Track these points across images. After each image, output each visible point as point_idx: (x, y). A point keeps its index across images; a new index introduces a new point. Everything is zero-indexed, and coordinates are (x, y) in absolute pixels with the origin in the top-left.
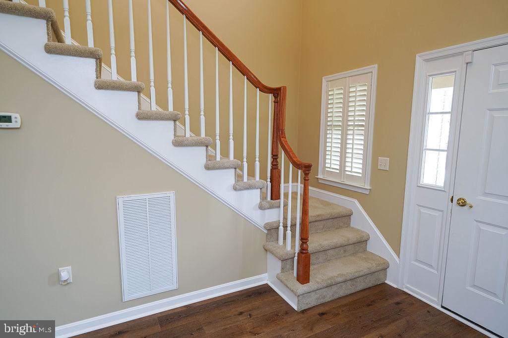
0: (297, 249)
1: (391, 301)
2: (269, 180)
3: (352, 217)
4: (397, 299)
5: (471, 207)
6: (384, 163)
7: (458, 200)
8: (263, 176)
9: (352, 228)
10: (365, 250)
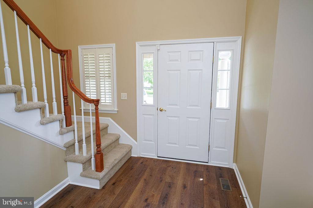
0: (93, 151)
1: (139, 163)
2: (63, 114)
3: (108, 128)
4: (141, 161)
5: (166, 111)
6: (124, 96)
7: (160, 109)
8: (59, 112)
9: (110, 134)
10: (119, 144)
